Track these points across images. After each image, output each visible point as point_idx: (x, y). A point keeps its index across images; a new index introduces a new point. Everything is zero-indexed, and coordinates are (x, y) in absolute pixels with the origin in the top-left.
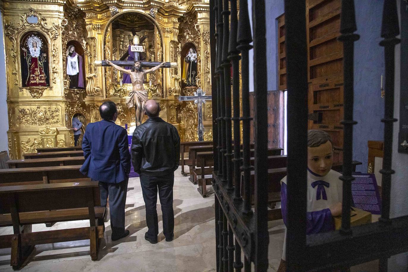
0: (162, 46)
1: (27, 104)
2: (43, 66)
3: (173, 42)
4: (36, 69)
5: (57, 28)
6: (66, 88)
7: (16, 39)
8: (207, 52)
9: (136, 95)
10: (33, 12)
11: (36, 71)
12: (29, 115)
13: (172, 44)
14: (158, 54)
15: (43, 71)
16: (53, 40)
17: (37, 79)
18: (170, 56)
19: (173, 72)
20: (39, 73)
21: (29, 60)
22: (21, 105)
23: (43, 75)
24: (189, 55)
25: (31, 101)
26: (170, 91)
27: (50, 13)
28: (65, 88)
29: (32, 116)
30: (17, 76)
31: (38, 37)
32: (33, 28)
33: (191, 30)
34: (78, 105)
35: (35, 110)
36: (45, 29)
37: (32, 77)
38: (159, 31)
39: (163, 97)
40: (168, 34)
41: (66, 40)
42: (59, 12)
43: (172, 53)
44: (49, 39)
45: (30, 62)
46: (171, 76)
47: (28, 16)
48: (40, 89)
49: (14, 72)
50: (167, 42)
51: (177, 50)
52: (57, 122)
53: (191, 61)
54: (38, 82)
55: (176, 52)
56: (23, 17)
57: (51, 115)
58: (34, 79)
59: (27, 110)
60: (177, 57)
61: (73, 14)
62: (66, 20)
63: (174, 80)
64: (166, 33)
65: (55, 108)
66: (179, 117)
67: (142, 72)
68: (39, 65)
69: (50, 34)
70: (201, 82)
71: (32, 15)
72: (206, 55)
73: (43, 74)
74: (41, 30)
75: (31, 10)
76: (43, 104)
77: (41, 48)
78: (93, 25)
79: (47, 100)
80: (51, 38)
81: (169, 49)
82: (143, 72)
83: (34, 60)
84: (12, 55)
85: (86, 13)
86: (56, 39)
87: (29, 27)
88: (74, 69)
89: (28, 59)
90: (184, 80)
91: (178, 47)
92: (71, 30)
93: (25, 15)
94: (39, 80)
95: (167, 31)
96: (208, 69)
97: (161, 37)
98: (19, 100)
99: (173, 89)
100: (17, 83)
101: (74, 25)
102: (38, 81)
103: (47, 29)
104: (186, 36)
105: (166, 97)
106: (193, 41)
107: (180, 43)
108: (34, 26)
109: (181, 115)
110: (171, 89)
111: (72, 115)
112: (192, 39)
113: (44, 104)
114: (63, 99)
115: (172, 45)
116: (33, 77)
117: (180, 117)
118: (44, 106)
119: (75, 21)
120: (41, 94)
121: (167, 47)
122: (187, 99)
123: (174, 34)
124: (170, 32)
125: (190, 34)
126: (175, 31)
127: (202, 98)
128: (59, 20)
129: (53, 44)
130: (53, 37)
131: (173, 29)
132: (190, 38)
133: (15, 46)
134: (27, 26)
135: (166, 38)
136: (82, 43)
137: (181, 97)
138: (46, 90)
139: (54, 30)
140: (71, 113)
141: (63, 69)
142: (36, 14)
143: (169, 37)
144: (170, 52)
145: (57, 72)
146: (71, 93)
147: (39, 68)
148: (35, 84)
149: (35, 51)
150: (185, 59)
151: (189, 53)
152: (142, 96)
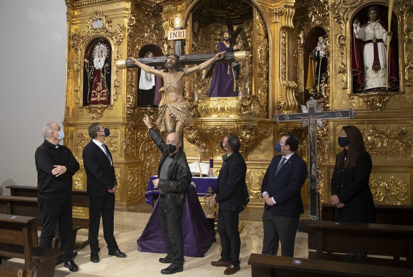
0: (267, 37)
1: (85, 128)
2: (105, 80)
3: (285, 29)
4: (98, 83)
5: (121, 30)
6: (129, 106)
7: (81, 50)
8: (340, 37)
9: (168, 110)
10: (98, 16)
11: (98, 85)
12: (86, 140)
13: (285, 33)
14: (259, 50)
15: (106, 86)
16: (117, 45)
17: (99, 96)
18: (281, 52)
19: (285, 77)
20: (101, 89)
21: (91, 73)
22: (80, 128)
23: (105, 91)
24: (318, 48)
26: (280, 108)
27: (115, 12)
28: (128, 106)
30: (79, 94)
31: (104, 44)
32: (97, 34)
33: (319, 6)
36: (109, 33)
38: (261, 15)
39: (268, 118)
40: (277, 17)
41: (140, 45)
42: (125, 10)
43: (285, 47)
44: (113, 44)
45: (91, 75)
46: (282, 82)
47: (93, 21)
48: (99, 108)
49: (76, 88)
50: (276, 31)
51: (299, 43)
52: (114, 151)
53: (321, 58)
54: (99, 99)
55: (296, 46)
56: (89, 23)
57: (109, 141)
58: (96, 96)
59: (85, 135)
60: (297, 53)
61: (149, 11)
62: (133, 18)
63: (285, 89)
64: (275, 16)
65: (114, 133)
66: (298, 150)
67: (180, 72)
68: (102, 78)
69: (114, 39)
70: (330, 90)
71: (97, 19)
72: (339, 42)
73: (106, 89)
74: (105, 35)
75: (96, 13)
77: (106, 58)
78: (170, 20)
79: (106, 121)
80: (115, 43)
81: (279, 41)
82: (183, 71)
83: (97, 72)
84: (75, 69)
85: (164, 7)
86: (120, 44)
87: (95, 33)
88: (148, 82)
89: (89, 71)
90: (310, 89)
91: (300, 38)
92: (147, 32)
93: (91, 20)
95: (276, 13)
96: (343, 66)
97: (264, 24)
98: (78, 122)
99: (282, 103)
100: (78, 101)
101: (153, 25)
102: (99, 98)
103: (111, 33)
104: (312, 17)
105: (272, 117)
106: (322, 24)
107: (303, 30)
108: (99, 31)
109: (302, 146)
110: (280, 104)
112: (320, 20)
114: (123, 120)
115: (284, 35)
116: (94, 93)
117: (301, 151)
119: (154, 20)
120: (100, 115)
121: (276, 37)
122: (289, 120)
123: (287, 16)
124: (281, 14)
125: (317, 12)
126: (287, 10)
127: (316, 117)
128: (125, 19)
129: (116, 50)
130: (117, 42)
131: (285, 8)
132: (318, 19)
133: (79, 58)
134: (92, 32)
135: (274, 24)
136: (163, 47)
137: (279, 115)
138: (107, 109)
139: (119, 33)
140: (140, 140)
141: (127, 81)
142: (101, 17)
143: (278, 22)
144: (282, 45)
145: (118, 85)
146: (143, 113)
147: (101, 82)
148: (96, 102)
149: (99, 61)
150: (311, 55)
151: (318, 45)
152: (176, 112)
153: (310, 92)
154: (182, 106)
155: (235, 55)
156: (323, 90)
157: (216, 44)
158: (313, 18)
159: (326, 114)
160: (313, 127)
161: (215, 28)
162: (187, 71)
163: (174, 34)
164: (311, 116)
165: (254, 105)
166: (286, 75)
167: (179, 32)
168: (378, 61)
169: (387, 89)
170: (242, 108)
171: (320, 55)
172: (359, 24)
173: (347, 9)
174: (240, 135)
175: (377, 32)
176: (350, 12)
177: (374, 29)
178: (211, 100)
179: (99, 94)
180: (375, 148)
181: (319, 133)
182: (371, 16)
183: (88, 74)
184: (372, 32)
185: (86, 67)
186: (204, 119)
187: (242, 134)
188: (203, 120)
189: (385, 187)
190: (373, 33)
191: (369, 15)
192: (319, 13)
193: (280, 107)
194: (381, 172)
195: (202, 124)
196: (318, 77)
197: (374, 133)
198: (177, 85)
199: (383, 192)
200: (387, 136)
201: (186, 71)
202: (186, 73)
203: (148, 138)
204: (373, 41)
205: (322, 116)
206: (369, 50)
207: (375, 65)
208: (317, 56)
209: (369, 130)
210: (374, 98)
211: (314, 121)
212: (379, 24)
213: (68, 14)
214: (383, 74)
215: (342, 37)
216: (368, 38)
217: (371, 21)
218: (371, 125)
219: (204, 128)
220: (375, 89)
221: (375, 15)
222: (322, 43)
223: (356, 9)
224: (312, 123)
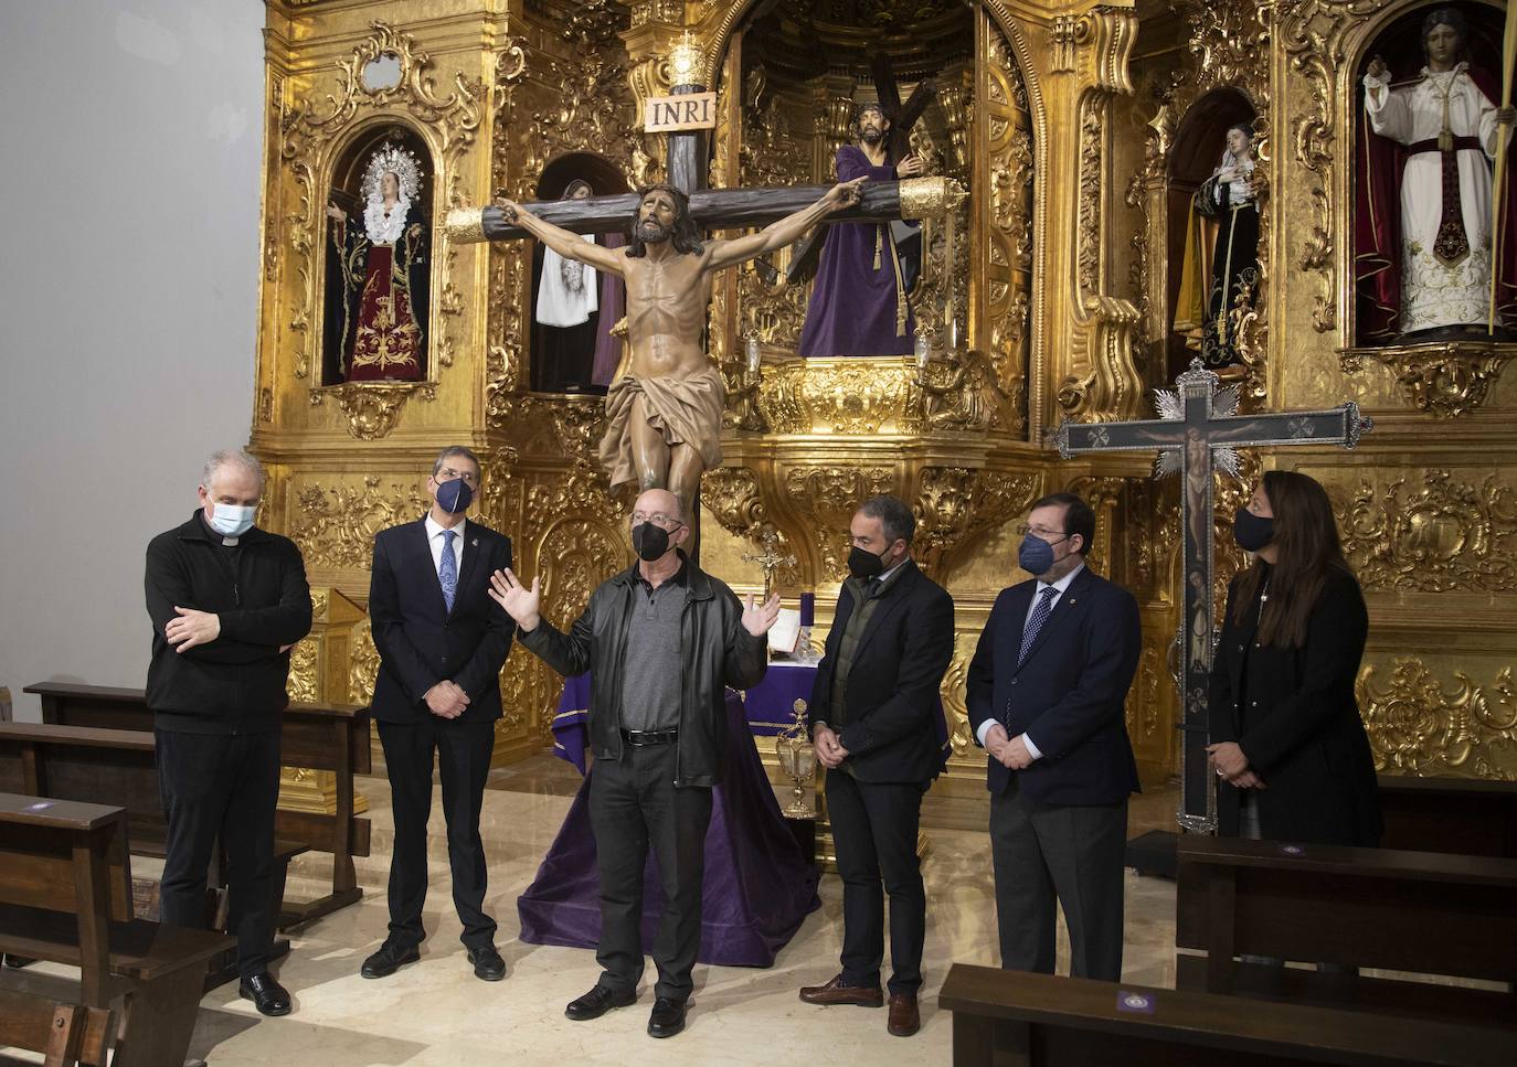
0: (1026, 126)
1: (329, 467)
2: (408, 286)
3: (1097, 95)
4: (380, 300)
5: (470, 96)
6: (496, 386)
7: (316, 171)
8: (1311, 127)
9: (641, 401)
10: (384, 41)
11: (379, 308)
12: (333, 516)
13: (1098, 113)
14: (994, 178)
15: (409, 310)
16: (452, 154)
17: (383, 349)
18: (1080, 185)
19: (1096, 282)
20: (393, 321)
21: (356, 261)
22: (309, 468)
23: (405, 329)
24: (1225, 172)
25: (346, 453)
26: (1072, 401)
28: (493, 389)
29: (346, 524)
30: (307, 337)
31: (406, 150)
32: (380, 112)
33: (1231, 9)
34: (581, 478)
35: (360, 496)
36: (426, 109)
37: (363, 336)
38: (1006, 43)
39: (1026, 439)
40: (1069, 53)
41: (540, 155)
42: (486, 20)
43: (1098, 166)
44: (438, 150)
45: (356, 270)
46: (1083, 300)
47: (365, 60)
48: (384, 396)
49: (298, 318)
50: (1063, 103)
51: (1149, 151)
53: (1235, 209)
54: (383, 361)
55: (1139, 162)
56: (347, 67)
58: (371, 350)
59: (329, 497)
60: (1142, 190)
61: (579, 27)
62: (516, 50)
63: (1094, 328)
64: (1058, 48)
66: (1142, 563)
67: (691, 257)
68: (396, 280)
69: (444, 130)
70: (1266, 333)
71: (381, 52)
72: (1306, 148)
73: (410, 322)
74: (408, 116)
75: (377, 31)
76: (390, 467)
77: (413, 203)
79: (408, 445)
80: (446, 146)
81: (1073, 143)
82: (700, 253)
83: (377, 257)
84: (295, 243)
85: (633, 9)
86: (466, 151)
87: (370, 108)
88: (572, 296)
89: (348, 254)
90: (1188, 330)
91: (1155, 134)
92: (569, 107)
93: (356, 58)
94: (390, 351)
95: (1064, 36)
96: (1319, 243)
97: (1018, 76)
98: (304, 446)
99: (1083, 384)
100: (303, 368)
101: (591, 81)
102: (383, 357)
103: (433, 109)
104: (1202, 52)
105: (1044, 434)
106: (1240, 77)
107: (1167, 102)
108: (385, 100)
109: (1157, 548)
110: (1075, 386)
111: (544, 526)
112: (1233, 64)
113: (398, 467)
114: (475, 441)
115: (1093, 118)
116: (367, 338)
117: (1153, 565)
118: (397, 477)
119: (596, 60)
120: (385, 419)
121: (1062, 129)
122: (1108, 445)
123: (1107, 45)
124: (1082, 40)
125: (1225, 34)
126: (1107, 25)
127: (1211, 435)
128: (484, 54)
129: (452, 174)
130: (454, 143)
131: (1097, 16)
132: (1225, 58)
133: (309, 203)
134: (358, 104)
135: (1055, 77)
136: (631, 164)
137: (1070, 429)
138: (412, 398)
139: (461, 107)
140: (538, 517)
141: (489, 291)
142: (395, 45)
143: (1073, 71)
144: (1084, 158)
145: (458, 309)
146: (551, 414)
147: (392, 294)
148: (372, 372)
149: (387, 215)
150: (1196, 198)
151: (1225, 161)
152: (674, 412)
153: (1189, 341)
154: (695, 389)
155: (902, 194)
156: (1242, 333)
157: (833, 152)
158: (1207, 56)
159: (1252, 426)
160: (1200, 476)
161: (830, 94)
162: (715, 253)
163: (669, 108)
164: (1193, 432)
165: (973, 389)
166: (1097, 276)
167: (688, 103)
168: (1460, 221)
169: (1491, 333)
170: (929, 400)
171: (1233, 198)
172: (1387, 76)
173: (1342, 20)
174: (920, 504)
175: (1457, 109)
176: (1353, 32)
177: (1446, 97)
178: (808, 366)
179: (383, 341)
180: (1439, 561)
181: (1221, 500)
182: (1434, 46)
183: (344, 265)
184: (1435, 108)
185: (336, 236)
186: (780, 438)
187: (928, 497)
188: (776, 442)
189: (1476, 712)
190: (1441, 114)
191: (1426, 43)
192: (1232, 34)
193: (1072, 399)
194: (1459, 651)
195: (773, 459)
196: (1221, 284)
197: (1435, 503)
198: (678, 308)
199: (1469, 729)
200: (1487, 514)
201: (712, 251)
202: (714, 262)
203: (569, 509)
204: (1440, 145)
205: (1235, 431)
206: (1422, 180)
207: (1446, 238)
208: (1218, 201)
209: (1419, 488)
210: (1440, 367)
211: (1203, 453)
212: (1465, 77)
213: (270, 36)
214: (1476, 273)
215: (1319, 130)
216: (1420, 135)
217: (1435, 66)
218: (1424, 471)
219: (781, 475)
220: (1446, 332)
221: (1450, 43)
222: (1239, 152)
223: (1375, 19)
224: (1198, 459)
